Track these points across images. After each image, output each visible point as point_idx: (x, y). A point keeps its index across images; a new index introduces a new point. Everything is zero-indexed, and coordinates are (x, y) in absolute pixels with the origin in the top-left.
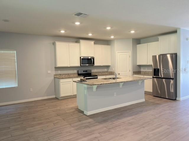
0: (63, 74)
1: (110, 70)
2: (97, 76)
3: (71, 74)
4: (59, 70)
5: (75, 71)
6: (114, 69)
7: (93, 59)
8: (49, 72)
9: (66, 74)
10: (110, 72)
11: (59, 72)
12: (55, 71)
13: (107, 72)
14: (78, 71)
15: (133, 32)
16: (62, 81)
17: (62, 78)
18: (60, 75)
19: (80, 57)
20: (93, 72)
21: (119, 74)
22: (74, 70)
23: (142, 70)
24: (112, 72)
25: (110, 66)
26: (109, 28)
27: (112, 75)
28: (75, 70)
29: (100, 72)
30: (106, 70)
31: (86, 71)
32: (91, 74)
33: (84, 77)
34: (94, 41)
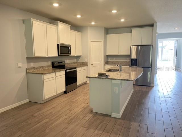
0: (38, 68)
2: (76, 68)
3: (46, 67)
4: (32, 62)
5: (49, 63)
6: (86, 59)
8: (20, 65)
10: (81, 63)
11: (32, 65)
12: (28, 63)
13: (77, 63)
14: (53, 63)
15: (123, 20)
16: (46, 77)
17: (46, 73)
18: (34, 68)
20: (66, 64)
21: (92, 65)
23: (110, 60)
24: (84, 63)
25: (81, 56)
26: (114, 12)
27: (86, 66)
28: (49, 61)
30: (75, 61)
31: (61, 62)
33: (65, 71)
34: (70, 25)
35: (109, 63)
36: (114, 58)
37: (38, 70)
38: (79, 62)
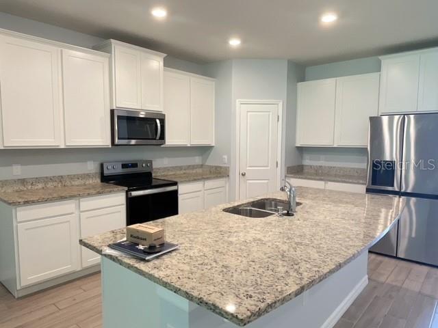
0: (38, 180)
1: (211, 161)
2: (175, 184)
3: (72, 178)
4: (17, 163)
5: (92, 167)
6: (226, 157)
7: (162, 121)
9: (51, 179)
10: (212, 167)
11: (18, 171)
13: (202, 166)
14: (102, 166)
16: (22, 214)
17: (27, 203)
18: (23, 181)
19: (112, 112)
20: (159, 169)
21: (243, 175)
22: (85, 161)
23: (308, 161)
24: (221, 167)
25: (213, 147)
27: (223, 177)
29: (181, 168)
30: (197, 160)
31: (134, 165)
32: (150, 174)
33: (127, 192)
34: (165, 55)
35: (306, 170)
36: (322, 157)
37: (40, 186)
38: (207, 164)
